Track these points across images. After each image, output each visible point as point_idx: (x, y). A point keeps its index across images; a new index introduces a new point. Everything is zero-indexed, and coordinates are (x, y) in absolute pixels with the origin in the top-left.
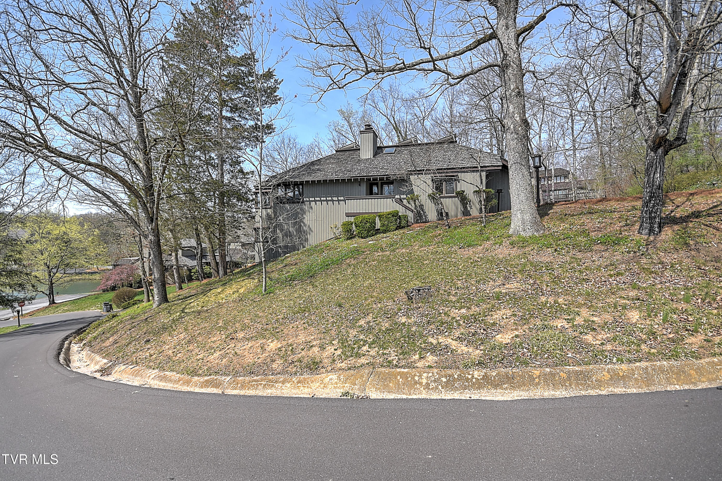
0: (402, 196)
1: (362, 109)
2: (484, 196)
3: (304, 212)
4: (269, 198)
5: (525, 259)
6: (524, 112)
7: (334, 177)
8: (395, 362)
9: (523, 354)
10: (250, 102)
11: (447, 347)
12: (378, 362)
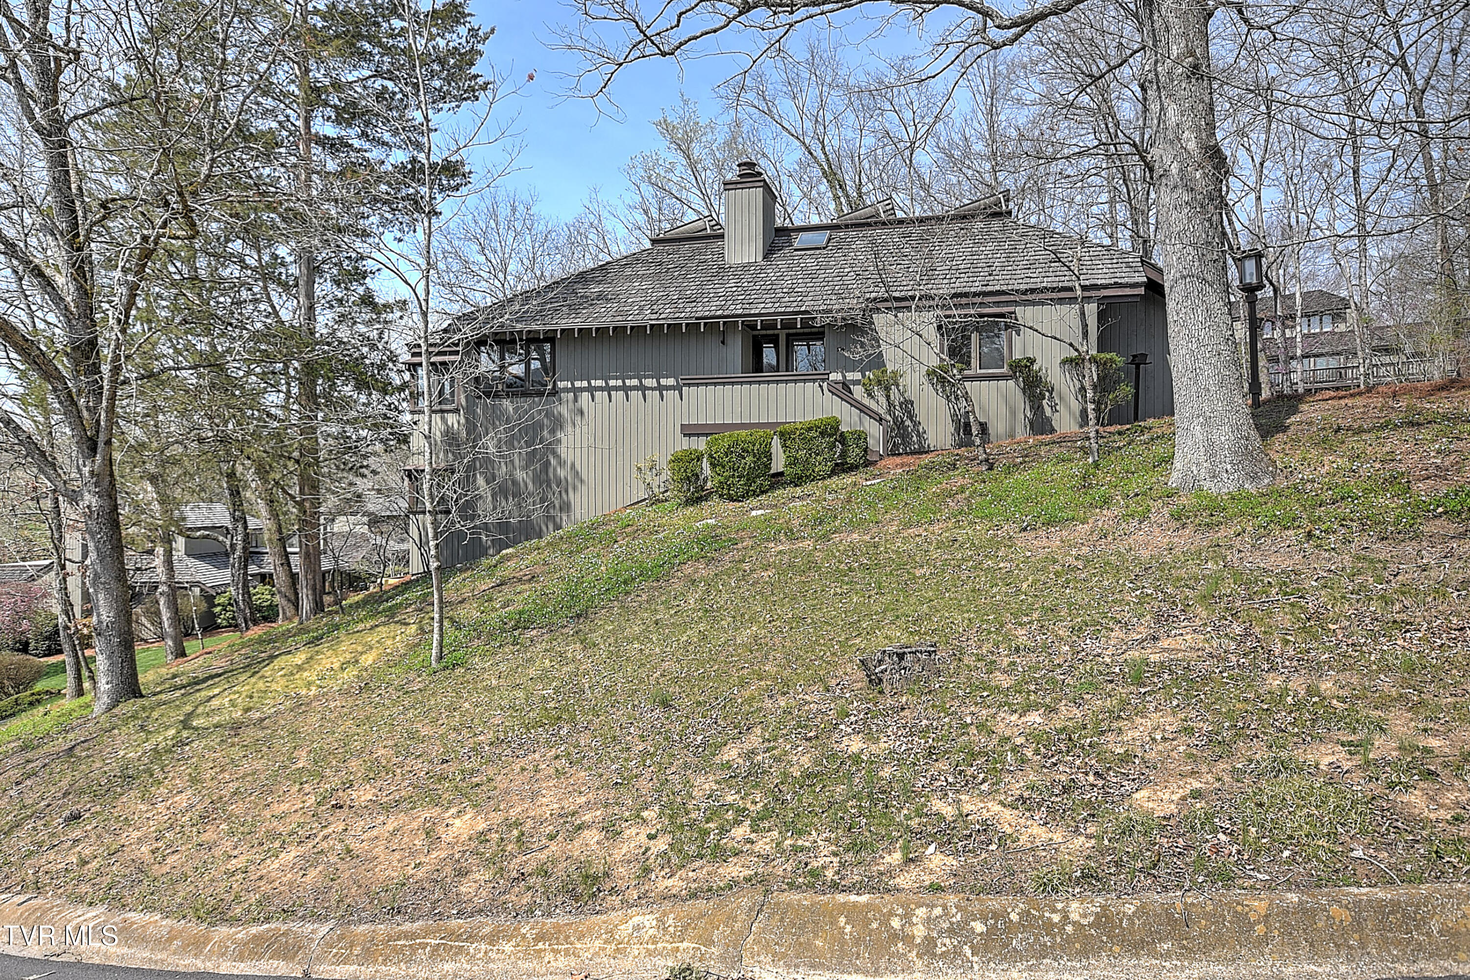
0: (850, 376)
1: (729, 117)
2: (1092, 373)
3: (558, 423)
4: (453, 380)
5: (1217, 563)
6: (1211, 127)
7: (648, 318)
8: (829, 874)
9: (1217, 849)
10: (394, 93)
11: (986, 827)
12: (781, 873)
